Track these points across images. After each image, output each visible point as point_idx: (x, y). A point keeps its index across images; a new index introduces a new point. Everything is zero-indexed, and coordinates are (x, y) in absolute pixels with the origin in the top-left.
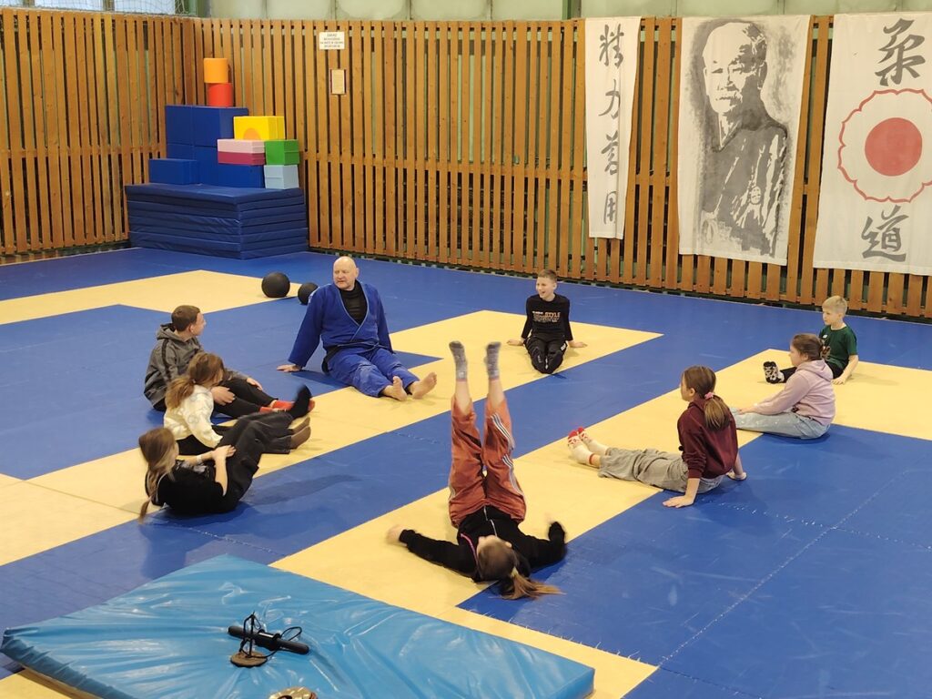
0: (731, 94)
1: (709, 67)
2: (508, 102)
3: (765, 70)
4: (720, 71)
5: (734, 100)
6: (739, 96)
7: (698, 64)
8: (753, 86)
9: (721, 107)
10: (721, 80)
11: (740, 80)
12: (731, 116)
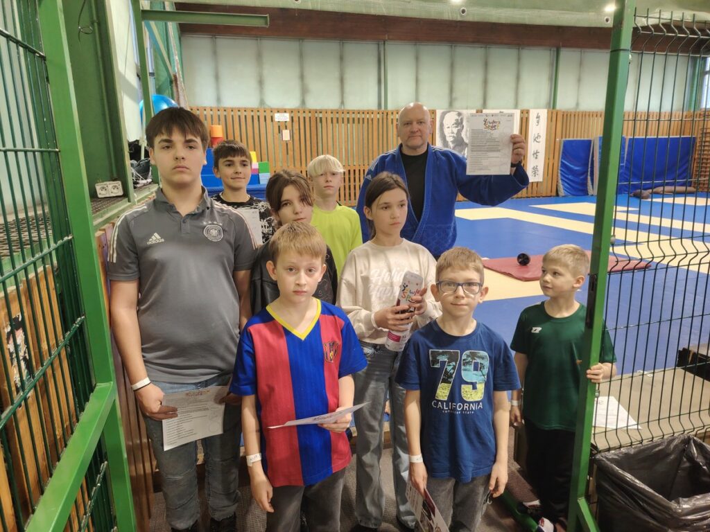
0: (453, 135)
1: (445, 126)
2: (370, 141)
3: (463, 126)
4: (449, 127)
5: (454, 137)
6: (455, 135)
7: (442, 125)
8: (459, 132)
9: (449, 139)
10: (450, 130)
11: (455, 130)
12: (453, 142)
